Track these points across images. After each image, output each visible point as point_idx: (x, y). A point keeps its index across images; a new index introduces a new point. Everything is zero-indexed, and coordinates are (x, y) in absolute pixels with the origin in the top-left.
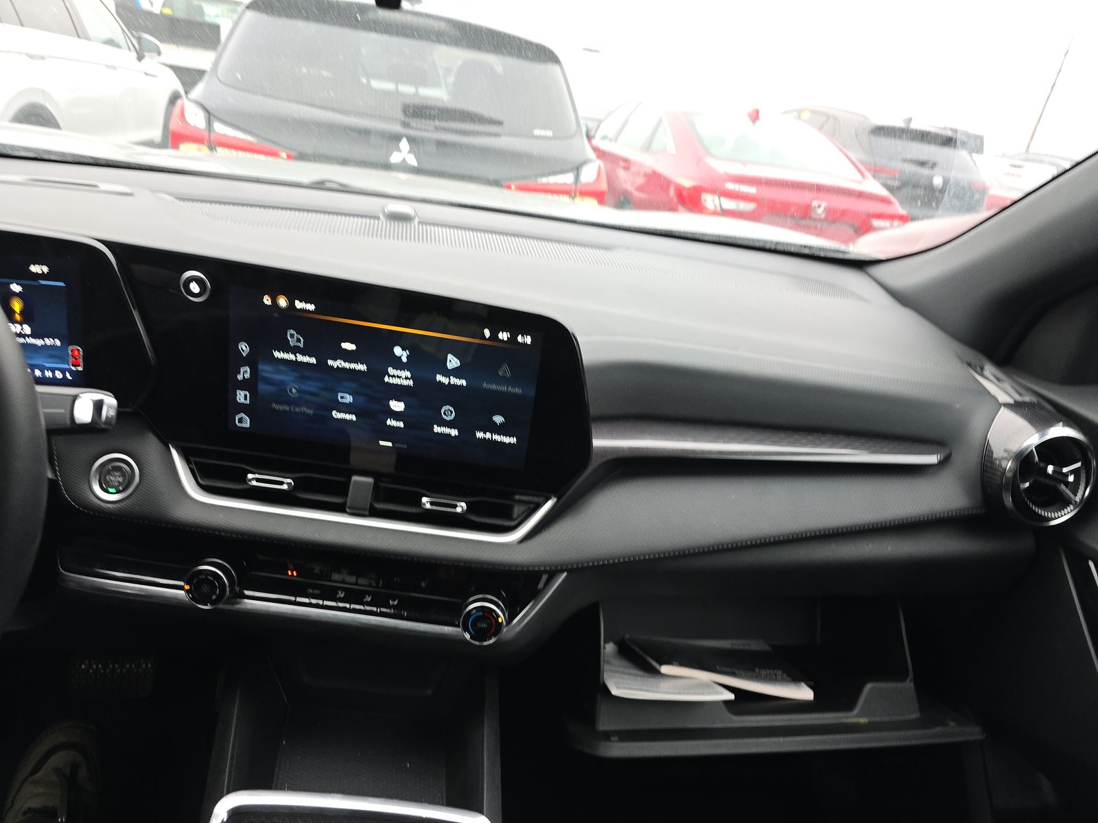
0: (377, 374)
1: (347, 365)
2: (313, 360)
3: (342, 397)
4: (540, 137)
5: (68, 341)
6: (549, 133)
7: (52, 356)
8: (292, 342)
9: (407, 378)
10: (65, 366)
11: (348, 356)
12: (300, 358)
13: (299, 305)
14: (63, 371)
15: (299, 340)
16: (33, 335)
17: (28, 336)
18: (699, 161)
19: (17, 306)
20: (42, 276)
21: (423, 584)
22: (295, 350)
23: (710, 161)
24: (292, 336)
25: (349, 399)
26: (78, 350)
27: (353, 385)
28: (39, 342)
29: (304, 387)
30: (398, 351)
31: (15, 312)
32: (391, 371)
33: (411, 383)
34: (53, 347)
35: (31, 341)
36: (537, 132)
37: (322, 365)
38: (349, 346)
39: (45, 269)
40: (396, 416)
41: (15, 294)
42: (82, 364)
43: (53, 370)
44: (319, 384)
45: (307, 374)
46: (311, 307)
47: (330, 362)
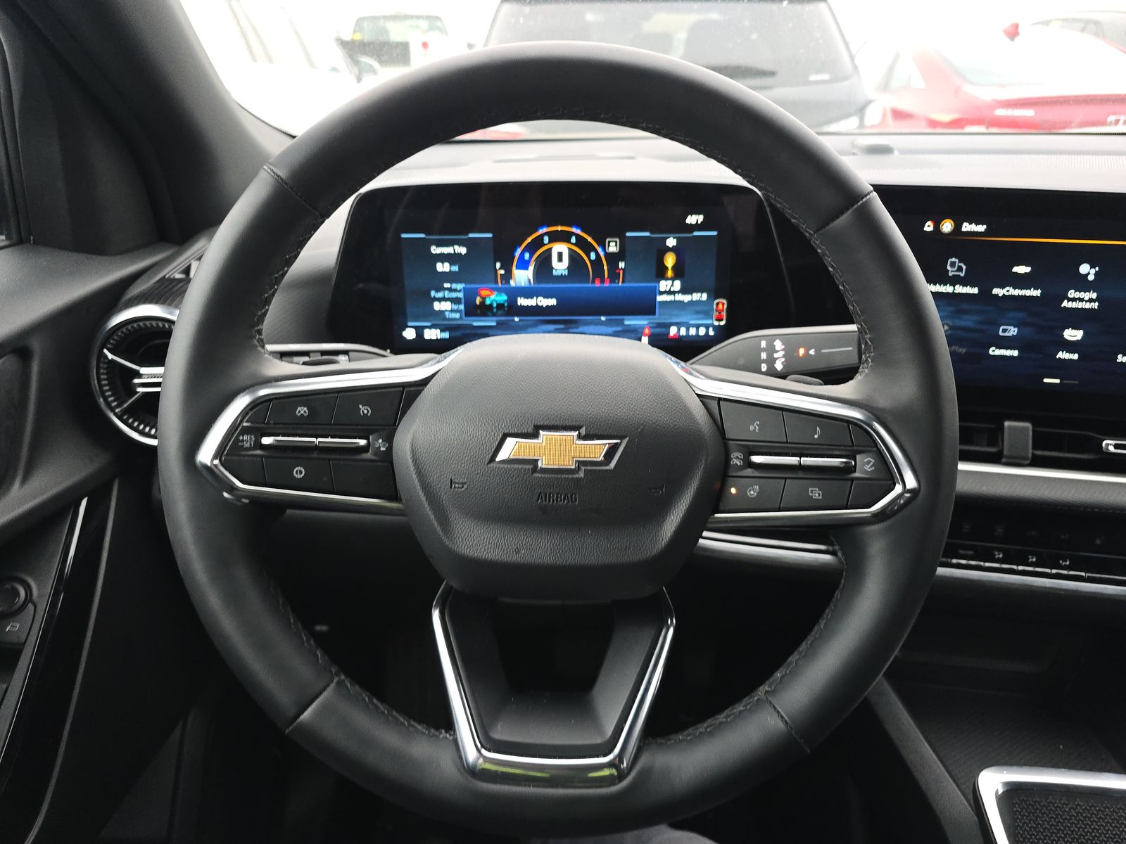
0: (1053, 298)
1: (1017, 292)
2: (975, 291)
3: (1004, 331)
4: (818, 82)
5: (715, 294)
6: (825, 77)
7: (697, 312)
8: (951, 271)
9: (1091, 300)
10: (709, 322)
11: (1021, 281)
12: (959, 289)
13: (966, 227)
14: (707, 327)
15: (960, 269)
16: (684, 291)
17: (678, 292)
18: (957, 90)
19: (670, 260)
20: (697, 227)
21: (1098, 542)
22: (954, 281)
23: (968, 89)
24: (953, 264)
25: (1013, 331)
26: (723, 303)
27: (1021, 315)
28: (686, 298)
29: (959, 323)
30: (1084, 269)
31: (667, 268)
32: (1072, 294)
33: (1095, 305)
34: (699, 302)
35: (680, 297)
36: (813, 78)
37: (985, 294)
38: (1022, 269)
39: (700, 218)
40: (1070, 346)
41: (669, 249)
42: (725, 318)
43: (698, 327)
44: (976, 318)
45: (965, 306)
46: (981, 228)
47: (996, 291)
